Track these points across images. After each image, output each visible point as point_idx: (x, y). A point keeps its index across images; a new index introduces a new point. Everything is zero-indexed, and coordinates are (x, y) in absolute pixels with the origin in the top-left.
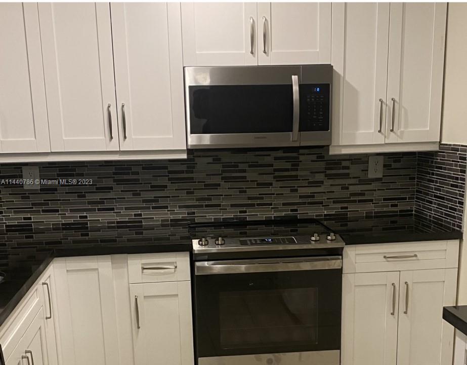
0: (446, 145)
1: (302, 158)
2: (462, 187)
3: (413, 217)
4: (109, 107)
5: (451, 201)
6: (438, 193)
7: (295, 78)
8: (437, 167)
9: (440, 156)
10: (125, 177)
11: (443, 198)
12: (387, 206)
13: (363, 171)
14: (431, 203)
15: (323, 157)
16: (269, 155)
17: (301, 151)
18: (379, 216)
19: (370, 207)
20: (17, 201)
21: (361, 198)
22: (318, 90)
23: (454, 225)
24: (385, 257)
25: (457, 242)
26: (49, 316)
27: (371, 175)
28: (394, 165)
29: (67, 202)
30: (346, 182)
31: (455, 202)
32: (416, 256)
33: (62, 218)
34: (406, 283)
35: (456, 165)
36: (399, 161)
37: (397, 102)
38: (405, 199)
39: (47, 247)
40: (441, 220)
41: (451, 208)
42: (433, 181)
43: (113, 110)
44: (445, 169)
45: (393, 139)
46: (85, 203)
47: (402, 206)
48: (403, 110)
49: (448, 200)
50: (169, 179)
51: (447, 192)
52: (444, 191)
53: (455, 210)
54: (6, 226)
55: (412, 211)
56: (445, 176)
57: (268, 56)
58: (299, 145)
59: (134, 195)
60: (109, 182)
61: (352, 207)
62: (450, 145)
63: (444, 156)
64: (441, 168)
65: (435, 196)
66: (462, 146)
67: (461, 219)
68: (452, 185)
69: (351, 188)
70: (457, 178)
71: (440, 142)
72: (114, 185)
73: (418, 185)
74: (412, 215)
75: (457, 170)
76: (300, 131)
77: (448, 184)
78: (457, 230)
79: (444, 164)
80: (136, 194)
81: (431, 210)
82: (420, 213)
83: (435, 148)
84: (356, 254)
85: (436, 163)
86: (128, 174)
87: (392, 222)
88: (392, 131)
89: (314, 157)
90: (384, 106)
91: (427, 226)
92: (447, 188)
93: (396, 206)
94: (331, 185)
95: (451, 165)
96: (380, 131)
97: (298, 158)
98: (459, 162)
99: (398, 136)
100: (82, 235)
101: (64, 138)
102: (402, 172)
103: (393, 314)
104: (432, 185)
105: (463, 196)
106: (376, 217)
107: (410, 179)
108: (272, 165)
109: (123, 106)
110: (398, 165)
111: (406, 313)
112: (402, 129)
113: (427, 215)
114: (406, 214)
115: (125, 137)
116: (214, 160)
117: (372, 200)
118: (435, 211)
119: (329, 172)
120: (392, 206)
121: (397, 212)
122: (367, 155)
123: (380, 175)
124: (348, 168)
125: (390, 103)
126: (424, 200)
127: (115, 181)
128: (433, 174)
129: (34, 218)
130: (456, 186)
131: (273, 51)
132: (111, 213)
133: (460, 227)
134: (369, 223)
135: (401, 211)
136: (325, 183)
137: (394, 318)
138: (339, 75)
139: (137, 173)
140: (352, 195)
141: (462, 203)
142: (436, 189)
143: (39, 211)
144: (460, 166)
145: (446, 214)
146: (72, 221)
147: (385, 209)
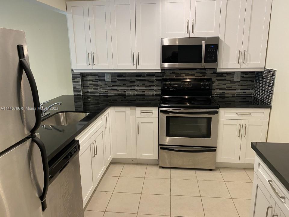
0: (267, 69)
1: (207, 72)
2: (272, 87)
3: (252, 97)
4: (134, 53)
5: (268, 92)
6: (263, 89)
7: (203, 42)
8: (263, 78)
9: (264, 73)
10: (140, 78)
11: (265, 91)
12: (241, 92)
13: (232, 78)
14: (260, 92)
15: (216, 72)
16: (194, 71)
17: (207, 70)
18: (238, 96)
19: (234, 92)
20: (103, 85)
21: (230, 89)
22: (213, 47)
23: (268, 102)
24: (237, 114)
25: (269, 109)
26: (106, 127)
27: (235, 80)
28: (245, 76)
29: (120, 86)
30: (225, 82)
31: (269, 93)
32: (250, 114)
33: (118, 92)
34: (245, 125)
35: (270, 78)
36: (248, 75)
37: (246, 52)
38: (250, 90)
39: (112, 101)
40: (263, 100)
41: (267, 95)
42: (261, 84)
43: (135, 54)
44: (266, 79)
45: (244, 66)
46: (125, 87)
47: (248, 93)
48: (249, 55)
49: (266, 92)
50: (155, 79)
51: (266, 88)
52: (265, 88)
53: (269, 96)
54: (100, 94)
55: (252, 95)
56: (266, 82)
57: (193, 34)
58: (204, 68)
59: (142, 84)
60: (134, 80)
61: (226, 92)
62: (269, 69)
63: (266, 74)
64: (264, 78)
65: (262, 90)
66: (274, 70)
67: (271, 100)
68: (269, 86)
69: (226, 84)
70: (271, 83)
71: (265, 68)
72: (136, 81)
73: (255, 84)
74: (252, 96)
75: (271, 80)
76: (205, 62)
77: (267, 85)
78: (269, 105)
79: (265, 77)
80: (143, 84)
81: (259, 95)
82: (255, 96)
83: (263, 70)
84: (225, 112)
85: (262, 76)
86: (141, 77)
87: (243, 99)
88: (244, 63)
89: (212, 72)
90: (241, 53)
91: (258, 101)
92: (266, 87)
93: (245, 92)
94: (219, 83)
95: (269, 77)
96: (238, 63)
97: (205, 72)
98: (271, 76)
99: (246, 65)
100: (124, 98)
101: (118, 64)
102: (249, 79)
103: (239, 137)
104: (260, 85)
105: (272, 91)
106: (236, 96)
107: (252, 82)
108: (194, 75)
109: (138, 53)
110: (247, 76)
111: (245, 137)
112: (248, 62)
113: (258, 97)
114: (250, 96)
115: (139, 64)
116: (172, 72)
117: (235, 90)
118: (261, 95)
119: (217, 78)
120: (244, 92)
121: (245, 95)
122: (234, 72)
123: (239, 80)
124: (226, 77)
125: (243, 52)
126: (257, 91)
127: (136, 79)
128: (261, 81)
129: (109, 91)
130: (270, 86)
131: (196, 32)
132: (134, 91)
133: (271, 103)
134: (234, 99)
135: (247, 95)
136: (216, 82)
137: (240, 138)
138: (222, 41)
139: (144, 77)
140: (227, 87)
141: (272, 94)
142: (262, 87)
143: (110, 89)
144: (272, 78)
145: (265, 98)
146: (121, 93)
147: (241, 94)
